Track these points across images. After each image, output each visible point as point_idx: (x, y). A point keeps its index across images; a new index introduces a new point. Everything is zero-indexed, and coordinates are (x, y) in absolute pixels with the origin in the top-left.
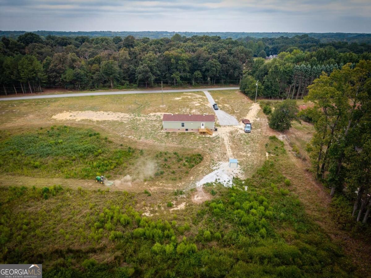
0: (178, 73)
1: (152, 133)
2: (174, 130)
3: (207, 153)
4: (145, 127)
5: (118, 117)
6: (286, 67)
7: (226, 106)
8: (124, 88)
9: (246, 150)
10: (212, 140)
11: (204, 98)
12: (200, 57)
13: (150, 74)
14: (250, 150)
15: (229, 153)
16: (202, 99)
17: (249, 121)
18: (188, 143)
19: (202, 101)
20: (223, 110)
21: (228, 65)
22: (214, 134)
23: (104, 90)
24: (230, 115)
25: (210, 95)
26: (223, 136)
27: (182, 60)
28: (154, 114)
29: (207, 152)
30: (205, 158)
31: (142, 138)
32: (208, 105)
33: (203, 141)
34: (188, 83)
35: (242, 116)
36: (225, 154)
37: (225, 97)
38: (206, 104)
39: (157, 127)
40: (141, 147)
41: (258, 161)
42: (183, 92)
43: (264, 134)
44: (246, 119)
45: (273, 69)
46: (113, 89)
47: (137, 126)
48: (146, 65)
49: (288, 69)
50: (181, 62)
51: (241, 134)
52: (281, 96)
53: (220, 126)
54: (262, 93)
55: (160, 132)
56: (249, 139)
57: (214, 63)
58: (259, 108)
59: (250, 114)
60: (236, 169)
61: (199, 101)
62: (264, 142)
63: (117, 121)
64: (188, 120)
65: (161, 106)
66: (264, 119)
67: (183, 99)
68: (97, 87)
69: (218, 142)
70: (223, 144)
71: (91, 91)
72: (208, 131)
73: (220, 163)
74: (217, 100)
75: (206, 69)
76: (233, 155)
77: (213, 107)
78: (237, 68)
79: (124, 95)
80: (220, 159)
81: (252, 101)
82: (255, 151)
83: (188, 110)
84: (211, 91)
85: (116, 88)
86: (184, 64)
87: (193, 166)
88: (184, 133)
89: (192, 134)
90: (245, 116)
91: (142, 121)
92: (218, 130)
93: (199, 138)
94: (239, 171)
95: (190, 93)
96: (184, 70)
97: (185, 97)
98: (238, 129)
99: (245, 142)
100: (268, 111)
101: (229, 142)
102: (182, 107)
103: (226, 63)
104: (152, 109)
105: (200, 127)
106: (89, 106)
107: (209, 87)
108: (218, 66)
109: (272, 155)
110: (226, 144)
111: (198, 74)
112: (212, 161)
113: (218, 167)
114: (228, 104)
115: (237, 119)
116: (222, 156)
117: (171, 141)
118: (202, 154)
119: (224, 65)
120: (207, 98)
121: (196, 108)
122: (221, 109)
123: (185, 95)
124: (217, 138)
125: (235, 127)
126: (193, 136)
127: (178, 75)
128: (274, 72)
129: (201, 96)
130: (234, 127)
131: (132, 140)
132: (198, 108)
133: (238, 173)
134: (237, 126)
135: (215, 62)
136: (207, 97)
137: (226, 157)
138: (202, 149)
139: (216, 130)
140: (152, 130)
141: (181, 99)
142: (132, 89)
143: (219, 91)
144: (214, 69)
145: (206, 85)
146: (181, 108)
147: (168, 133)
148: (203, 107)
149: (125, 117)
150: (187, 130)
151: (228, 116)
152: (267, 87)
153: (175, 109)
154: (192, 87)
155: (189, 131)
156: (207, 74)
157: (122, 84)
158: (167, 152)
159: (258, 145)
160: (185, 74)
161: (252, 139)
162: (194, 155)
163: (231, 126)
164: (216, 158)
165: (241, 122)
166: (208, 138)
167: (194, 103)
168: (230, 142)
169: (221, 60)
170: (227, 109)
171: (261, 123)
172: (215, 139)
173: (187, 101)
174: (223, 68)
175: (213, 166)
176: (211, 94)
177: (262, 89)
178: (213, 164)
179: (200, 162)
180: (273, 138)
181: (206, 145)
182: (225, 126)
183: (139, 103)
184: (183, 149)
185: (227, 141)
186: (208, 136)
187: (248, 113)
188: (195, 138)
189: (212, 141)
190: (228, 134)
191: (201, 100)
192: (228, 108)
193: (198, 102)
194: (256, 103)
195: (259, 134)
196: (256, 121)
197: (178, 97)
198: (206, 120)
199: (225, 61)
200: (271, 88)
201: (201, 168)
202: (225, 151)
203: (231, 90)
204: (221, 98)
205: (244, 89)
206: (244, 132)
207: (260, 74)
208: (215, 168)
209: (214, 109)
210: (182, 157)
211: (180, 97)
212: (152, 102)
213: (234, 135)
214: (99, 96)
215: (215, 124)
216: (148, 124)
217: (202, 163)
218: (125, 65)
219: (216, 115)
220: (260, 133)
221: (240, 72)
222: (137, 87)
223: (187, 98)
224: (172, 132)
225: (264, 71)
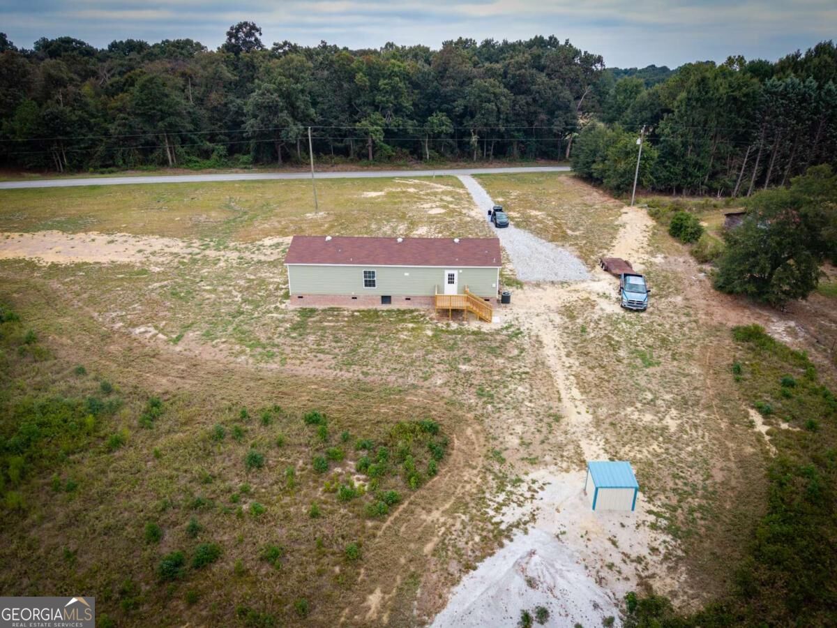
0: (377, 115)
1: (242, 313)
2: (334, 298)
3: (470, 415)
4: (221, 289)
5: (140, 251)
6: (735, 85)
7: (536, 217)
8: (210, 167)
9: (650, 396)
10: (492, 345)
11: (461, 194)
12: (446, 70)
13: (285, 115)
14: (668, 397)
15: (577, 414)
16: (453, 197)
17: (627, 263)
18: (384, 361)
19: (451, 203)
20: (524, 228)
21: (534, 100)
22: (498, 319)
23: (143, 170)
24: (552, 245)
25: (480, 187)
26: (535, 325)
27: (390, 77)
28: (276, 240)
29: (470, 409)
30: (456, 443)
31: (191, 334)
32: (473, 213)
33: (451, 348)
34: (412, 153)
35: (596, 249)
36: (558, 418)
37: (527, 189)
38: (464, 211)
39: (271, 287)
40: (164, 381)
41: (733, 465)
42: (394, 178)
43: (702, 317)
44: (615, 256)
45: (694, 89)
46: (174, 167)
47: (193, 282)
48: (272, 86)
49: (745, 90)
50: (386, 81)
51: (609, 317)
52: (716, 185)
53: (519, 284)
54: (652, 173)
55: (276, 308)
56: (650, 341)
57: (491, 90)
58: (651, 223)
59: (623, 241)
60: (631, 522)
61: (442, 200)
62: (717, 355)
63: (127, 266)
64: (390, 260)
65: (309, 215)
66: (681, 260)
67: (390, 195)
68: (124, 162)
69: (516, 352)
70: (540, 364)
71: (102, 173)
72: (474, 303)
73: (539, 474)
74: (500, 199)
75: (466, 107)
76: (598, 423)
77: (488, 218)
78: (559, 108)
79: (203, 184)
80: (537, 450)
81: (618, 202)
82: (697, 403)
83: (402, 228)
84: (482, 175)
85: (183, 164)
86: (395, 90)
87: (394, 502)
88: (376, 311)
89: (407, 316)
90: (608, 246)
91: (222, 264)
92: (512, 300)
93: (435, 336)
94: (646, 535)
95: (416, 181)
96: (398, 110)
97: (399, 190)
98: (594, 297)
99: (635, 352)
100: (689, 230)
101: (563, 352)
102: (381, 220)
103: (527, 92)
104: (276, 224)
105: (441, 289)
106: (64, 215)
107: (476, 164)
108: (503, 98)
109: (784, 426)
110: (552, 362)
111: (440, 122)
112: (497, 467)
113: (528, 507)
114: (539, 210)
115: (579, 257)
116: (544, 430)
117: (311, 351)
118: (446, 422)
119: (522, 99)
120: (468, 194)
121: (431, 220)
122: (517, 225)
123: (399, 185)
124: (510, 337)
125: (580, 286)
126: (411, 325)
127: (377, 124)
128: (697, 100)
129: (450, 188)
130: (572, 288)
131: (144, 346)
132: (438, 223)
133: (645, 552)
134: (584, 285)
135: (493, 86)
136: (469, 191)
137: (561, 438)
138: (447, 393)
139: (505, 299)
140: (245, 301)
141: (385, 196)
142: (233, 170)
143: (506, 174)
144: (492, 106)
145: (466, 161)
146: (378, 222)
147: (307, 313)
148: (457, 219)
149: (167, 250)
150: (386, 299)
151: (546, 248)
152: (670, 154)
153: (356, 226)
154: (424, 165)
155: (394, 306)
156: (468, 123)
157: (206, 154)
158: (277, 409)
159: (695, 370)
160: (400, 120)
161: (663, 340)
162: (402, 430)
163: (562, 283)
164: (516, 441)
165: (598, 268)
166: (472, 337)
167: (426, 206)
168: (568, 355)
169: (512, 82)
170: (538, 225)
171: (674, 272)
172: (502, 341)
173: (402, 203)
174: (517, 107)
175: (501, 497)
176: (480, 184)
177: (653, 159)
178: (501, 488)
179: (433, 473)
180: (751, 336)
181: (463, 367)
182: (538, 285)
183: (237, 208)
184: (360, 389)
185: (554, 351)
186: (474, 325)
187: (614, 238)
188: (417, 337)
189: (492, 351)
190: (558, 319)
191: (449, 199)
192: (541, 222)
193: (438, 204)
194: (635, 208)
195: (684, 319)
196: (652, 264)
197: (375, 190)
198: (465, 261)
199: (525, 86)
200: (683, 156)
201: (436, 514)
202: (554, 404)
203: (543, 174)
204: (514, 194)
205: (588, 165)
206: (617, 309)
207: (636, 117)
208: (511, 515)
209: (492, 225)
210: (346, 439)
211: (381, 191)
212: (284, 205)
213: (580, 321)
214: (115, 188)
215: (501, 275)
216: (238, 277)
217: (441, 481)
218: (213, 96)
219: (502, 243)
220: (688, 315)
221: (570, 121)
222: (251, 163)
223: (404, 192)
224: (324, 311)
225: (651, 110)
